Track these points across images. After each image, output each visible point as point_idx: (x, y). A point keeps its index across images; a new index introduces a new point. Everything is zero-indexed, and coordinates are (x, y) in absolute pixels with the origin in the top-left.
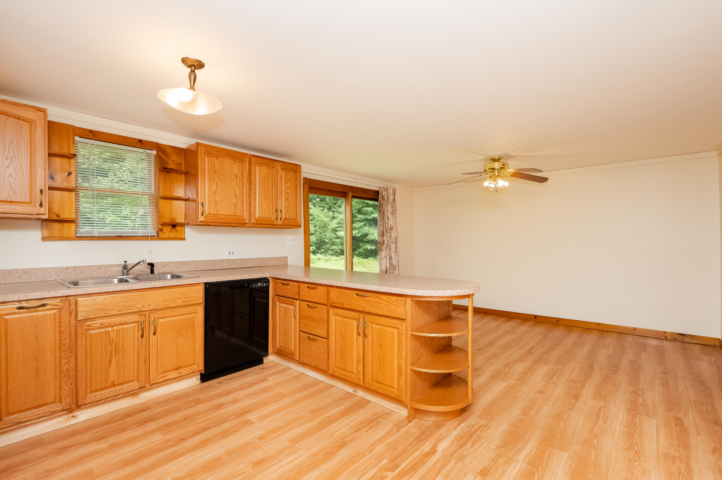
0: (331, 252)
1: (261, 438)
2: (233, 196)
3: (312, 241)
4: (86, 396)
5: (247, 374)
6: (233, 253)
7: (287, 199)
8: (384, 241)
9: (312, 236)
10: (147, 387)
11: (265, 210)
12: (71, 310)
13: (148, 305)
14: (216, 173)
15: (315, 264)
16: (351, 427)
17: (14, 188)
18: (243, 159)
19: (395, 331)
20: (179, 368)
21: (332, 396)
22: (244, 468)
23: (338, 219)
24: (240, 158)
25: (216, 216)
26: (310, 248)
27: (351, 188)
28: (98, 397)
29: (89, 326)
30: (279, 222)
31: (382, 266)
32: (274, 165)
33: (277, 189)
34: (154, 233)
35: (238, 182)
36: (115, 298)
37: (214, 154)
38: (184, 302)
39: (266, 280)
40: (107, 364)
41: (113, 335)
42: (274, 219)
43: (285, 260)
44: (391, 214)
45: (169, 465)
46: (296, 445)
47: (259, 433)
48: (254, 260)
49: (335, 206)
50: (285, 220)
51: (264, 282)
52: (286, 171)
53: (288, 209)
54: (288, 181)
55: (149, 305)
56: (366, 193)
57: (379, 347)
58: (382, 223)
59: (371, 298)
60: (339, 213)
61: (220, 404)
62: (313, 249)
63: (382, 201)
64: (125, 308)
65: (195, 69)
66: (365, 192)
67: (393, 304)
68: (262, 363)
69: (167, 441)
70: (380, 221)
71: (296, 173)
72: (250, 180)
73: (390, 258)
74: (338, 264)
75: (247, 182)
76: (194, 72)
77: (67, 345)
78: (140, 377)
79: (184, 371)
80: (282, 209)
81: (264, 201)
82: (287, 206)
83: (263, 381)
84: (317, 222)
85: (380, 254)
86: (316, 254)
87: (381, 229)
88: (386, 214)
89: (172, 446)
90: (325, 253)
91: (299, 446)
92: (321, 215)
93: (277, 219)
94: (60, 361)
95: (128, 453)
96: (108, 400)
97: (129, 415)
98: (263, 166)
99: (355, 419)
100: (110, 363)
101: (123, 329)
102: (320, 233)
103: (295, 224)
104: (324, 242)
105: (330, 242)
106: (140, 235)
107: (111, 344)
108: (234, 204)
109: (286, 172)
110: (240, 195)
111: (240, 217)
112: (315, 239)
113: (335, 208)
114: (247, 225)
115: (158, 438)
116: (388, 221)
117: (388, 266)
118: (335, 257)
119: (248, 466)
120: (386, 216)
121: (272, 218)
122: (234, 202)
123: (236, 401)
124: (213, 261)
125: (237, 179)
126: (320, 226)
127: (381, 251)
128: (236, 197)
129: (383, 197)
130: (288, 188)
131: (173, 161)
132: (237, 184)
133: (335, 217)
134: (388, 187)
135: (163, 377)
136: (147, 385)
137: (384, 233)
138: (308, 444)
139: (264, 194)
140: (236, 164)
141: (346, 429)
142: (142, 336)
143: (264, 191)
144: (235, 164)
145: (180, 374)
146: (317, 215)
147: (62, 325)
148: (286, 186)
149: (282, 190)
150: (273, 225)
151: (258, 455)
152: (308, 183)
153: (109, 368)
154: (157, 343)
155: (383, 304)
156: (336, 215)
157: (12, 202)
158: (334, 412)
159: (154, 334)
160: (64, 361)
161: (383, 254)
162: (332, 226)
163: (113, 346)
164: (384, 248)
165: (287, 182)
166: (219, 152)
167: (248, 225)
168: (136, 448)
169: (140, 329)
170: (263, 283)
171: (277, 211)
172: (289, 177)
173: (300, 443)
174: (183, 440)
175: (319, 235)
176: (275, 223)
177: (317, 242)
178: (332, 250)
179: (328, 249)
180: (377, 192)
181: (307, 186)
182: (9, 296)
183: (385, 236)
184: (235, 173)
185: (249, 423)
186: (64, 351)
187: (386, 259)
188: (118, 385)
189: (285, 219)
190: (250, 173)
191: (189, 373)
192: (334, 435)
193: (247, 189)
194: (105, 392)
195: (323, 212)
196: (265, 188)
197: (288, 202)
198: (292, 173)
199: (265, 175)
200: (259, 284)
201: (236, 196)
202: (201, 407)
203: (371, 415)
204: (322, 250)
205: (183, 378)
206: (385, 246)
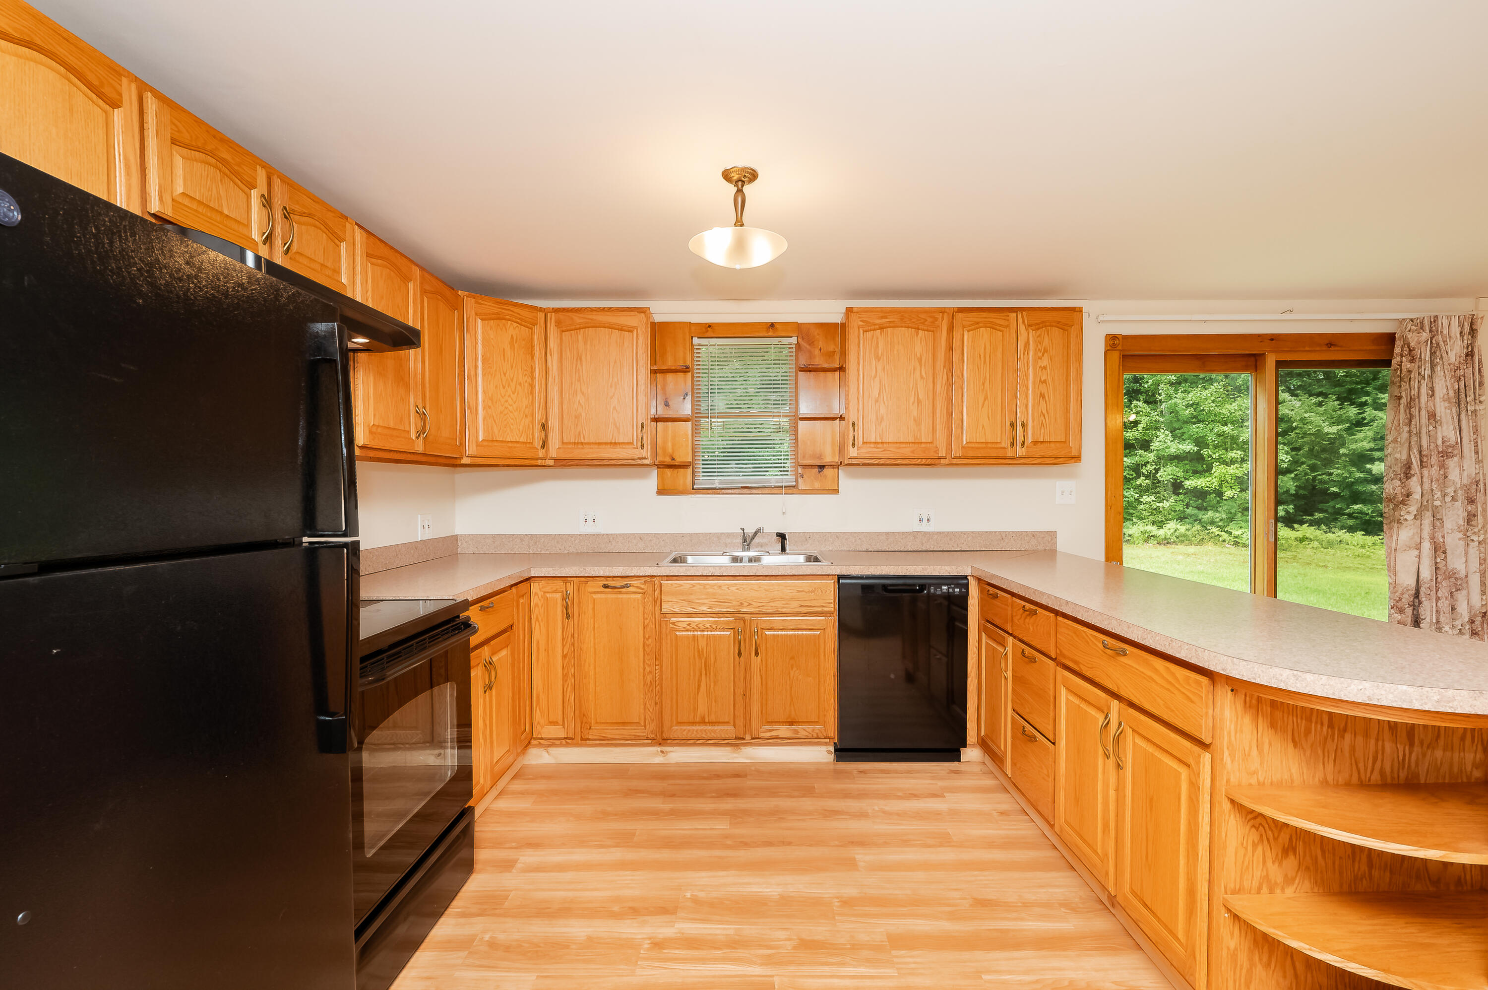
0: (1351, 522)
1: (847, 902)
2: (914, 403)
3: (1285, 490)
4: (671, 727)
5: (918, 772)
6: (928, 520)
7: (1042, 396)
8: (1409, 495)
9: (1285, 478)
10: (747, 740)
11: (983, 427)
12: (656, 597)
13: (747, 604)
14: (879, 361)
15: (1288, 553)
16: (1037, 981)
17: (618, 425)
18: (936, 323)
19: (1184, 772)
20: (795, 722)
21: (1050, 890)
22: (783, 940)
23: (1375, 424)
24: (930, 320)
25: (880, 446)
26: (1278, 508)
27: (1272, 340)
28: (685, 733)
29: (673, 623)
30: (1020, 451)
31: (1399, 574)
32: (1008, 320)
33: (1015, 376)
34: (792, 482)
35: (923, 373)
36: (704, 587)
37: (876, 324)
38: (802, 606)
39: (961, 581)
40: (695, 687)
41: (702, 644)
42: (1006, 443)
43: (1050, 540)
44: (1449, 402)
45: (704, 874)
46: (894, 952)
47: (851, 892)
48: (974, 535)
49: (1369, 389)
50: (1034, 445)
51: (957, 585)
52: (1038, 329)
53: (1045, 418)
54: (1045, 351)
55: (750, 604)
56: (1332, 348)
57: (1148, 805)
58: (1405, 435)
59: (1133, 659)
60: (1379, 407)
61: (834, 809)
62: (1287, 512)
63: (1407, 365)
64: (716, 603)
65: (742, 186)
66: (1330, 345)
67: (1179, 690)
68: (958, 759)
69: (727, 837)
70: (1396, 429)
71: (1067, 330)
72: (949, 364)
73: (1439, 549)
74: (1369, 557)
75: (944, 368)
76: (742, 190)
77: (651, 647)
78: (737, 721)
79: (803, 730)
80: (1027, 421)
81: (982, 407)
82: (1042, 412)
83: (935, 795)
84: (1303, 438)
85: (1392, 536)
86: (1296, 526)
87: (1398, 456)
88: (1423, 405)
89: (729, 847)
90: (1331, 521)
91: (897, 957)
92: (1313, 419)
93: (1013, 444)
94: (644, 669)
95: (679, 831)
96: (710, 742)
97: (718, 776)
98: (981, 329)
99: (1060, 969)
100: (699, 686)
101: (715, 636)
102: (1313, 468)
103: (1062, 454)
104: (1325, 492)
105: (1346, 493)
106: (772, 485)
107: (700, 657)
108: (915, 420)
109: (1039, 332)
110: (928, 399)
111: (928, 445)
112: (1295, 484)
113: (1368, 394)
114: (943, 461)
115: (721, 826)
116: (1431, 428)
117: (1426, 573)
118: (1363, 535)
119: (790, 940)
120: (1424, 413)
121: (1000, 443)
122: (916, 415)
123: (863, 815)
124: (887, 534)
125: (921, 366)
126: (1311, 450)
127: (1396, 525)
128: (920, 404)
129: (1410, 350)
130: (1045, 368)
131: (821, 350)
132: (922, 377)
133: (1366, 421)
134: (1437, 317)
135: (771, 731)
136: (748, 737)
137: (1409, 468)
138: (915, 963)
139: (983, 390)
140: (920, 335)
141: (1020, 980)
142: (740, 654)
143: (983, 384)
144: (917, 335)
145: (795, 734)
146: (1302, 420)
147: (646, 616)
148: (1039, 364)
149: (1027, 376)
150: (1005, 458)
151: (819, 931)
152: (1120, 348)
153: (698, 693)
154: (760, 670)
155: (1157, 683)
156: (1369, 412)
157: (616, 443)
158: (1024, 927)
159: (757, 654)
160: (648, 669)
161: (1405, 535)
162: (1354, 446)
163: (703, 661)
164: (1410, 517)
165: (1040, 355)
166: (887, 318)
167: (947, 461)
168: (691, 828)
169: (737, 642)
170: (953, 586)
171: (1012, 425)
172: (1046, 341)
173: (903, 952)
174: (745, 845)
175: (1306, 474)
176: (1010, 453)
177: (1301, 492)
178: (1350, 516)
179: (1339, 512)
180: (1390, 338)
181: (1116, 356)
182: (596, 569)
183: (1414, 479)
184: (918, 355)
185: (851, 864)
186: (648, 654)
187: (1416, 553)
188: (710, 723)
189: (1035, 443)
190: (951, 348)
191: (811, 736)
192: (983, 976)
193: (943, 386)
194: (693, 730)
195: (1322, 409)
196: (985, 377)
197: (1043, 403)
198: (1056, 332)
199: (985, 349)
200: (945, 588)
201: (919, 402)
202: (807, 804)
203: (1113, 982)
204: (1317, 515)
205: (802, 742)
206: (1413, 509)
